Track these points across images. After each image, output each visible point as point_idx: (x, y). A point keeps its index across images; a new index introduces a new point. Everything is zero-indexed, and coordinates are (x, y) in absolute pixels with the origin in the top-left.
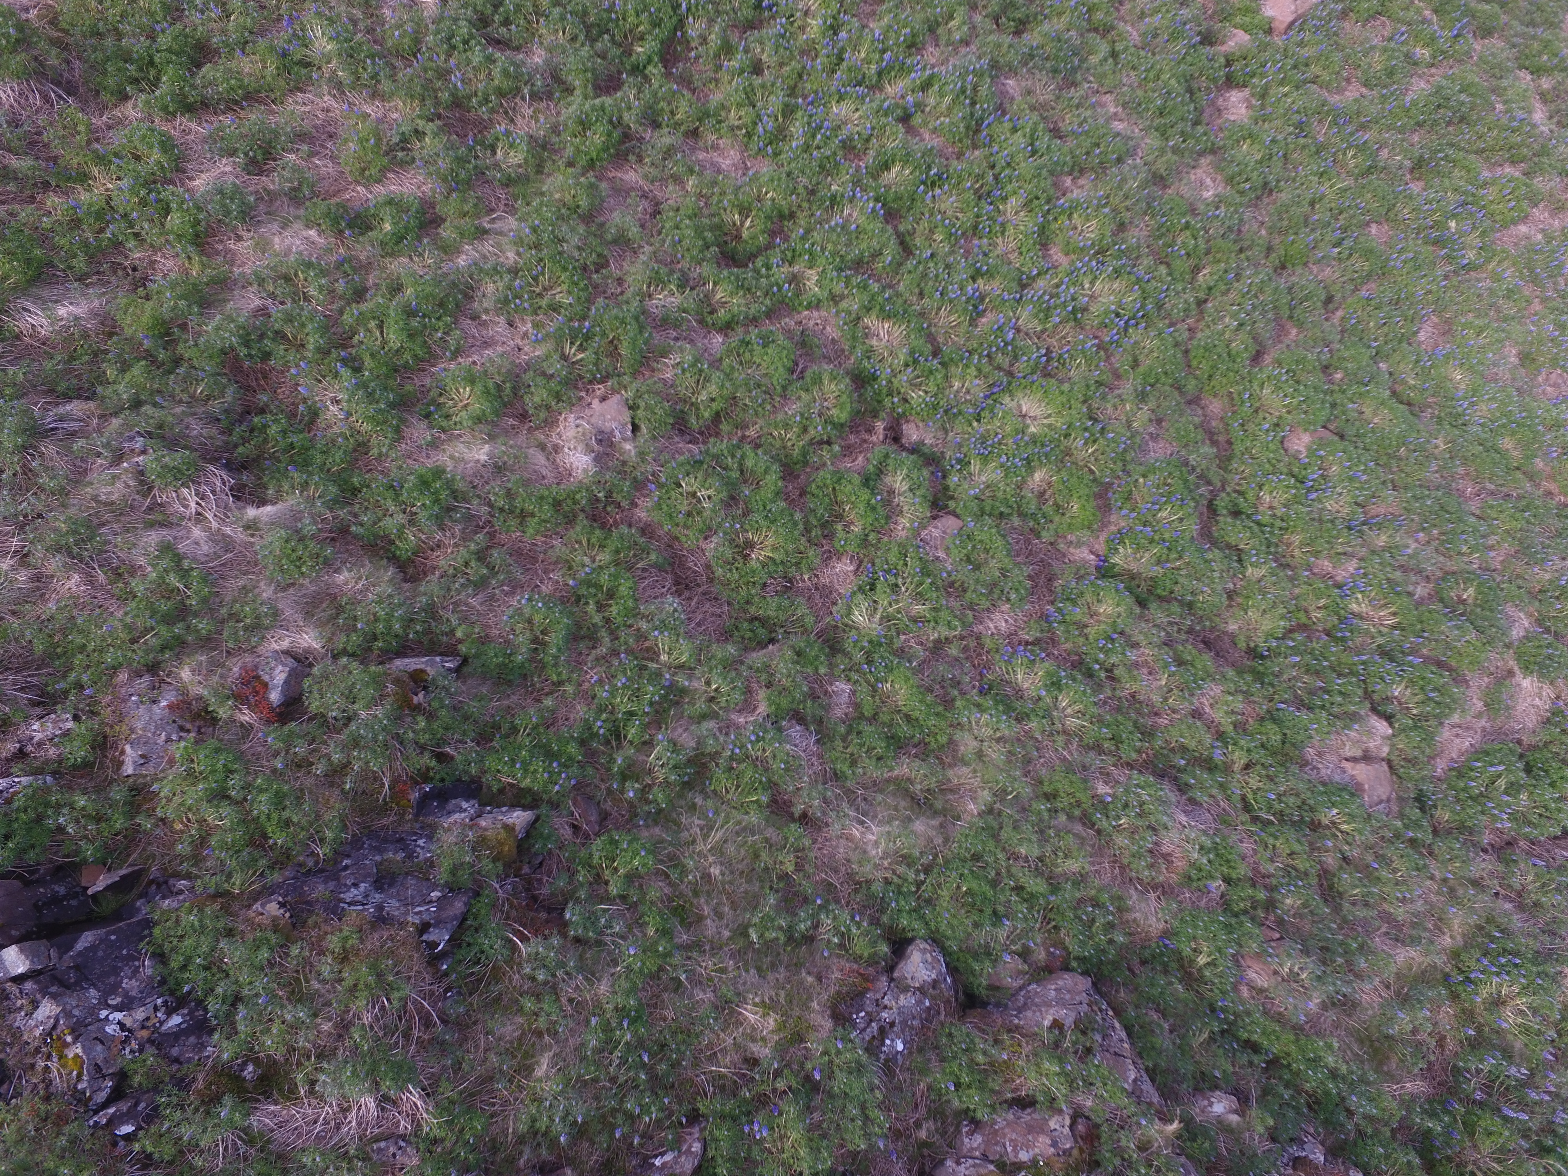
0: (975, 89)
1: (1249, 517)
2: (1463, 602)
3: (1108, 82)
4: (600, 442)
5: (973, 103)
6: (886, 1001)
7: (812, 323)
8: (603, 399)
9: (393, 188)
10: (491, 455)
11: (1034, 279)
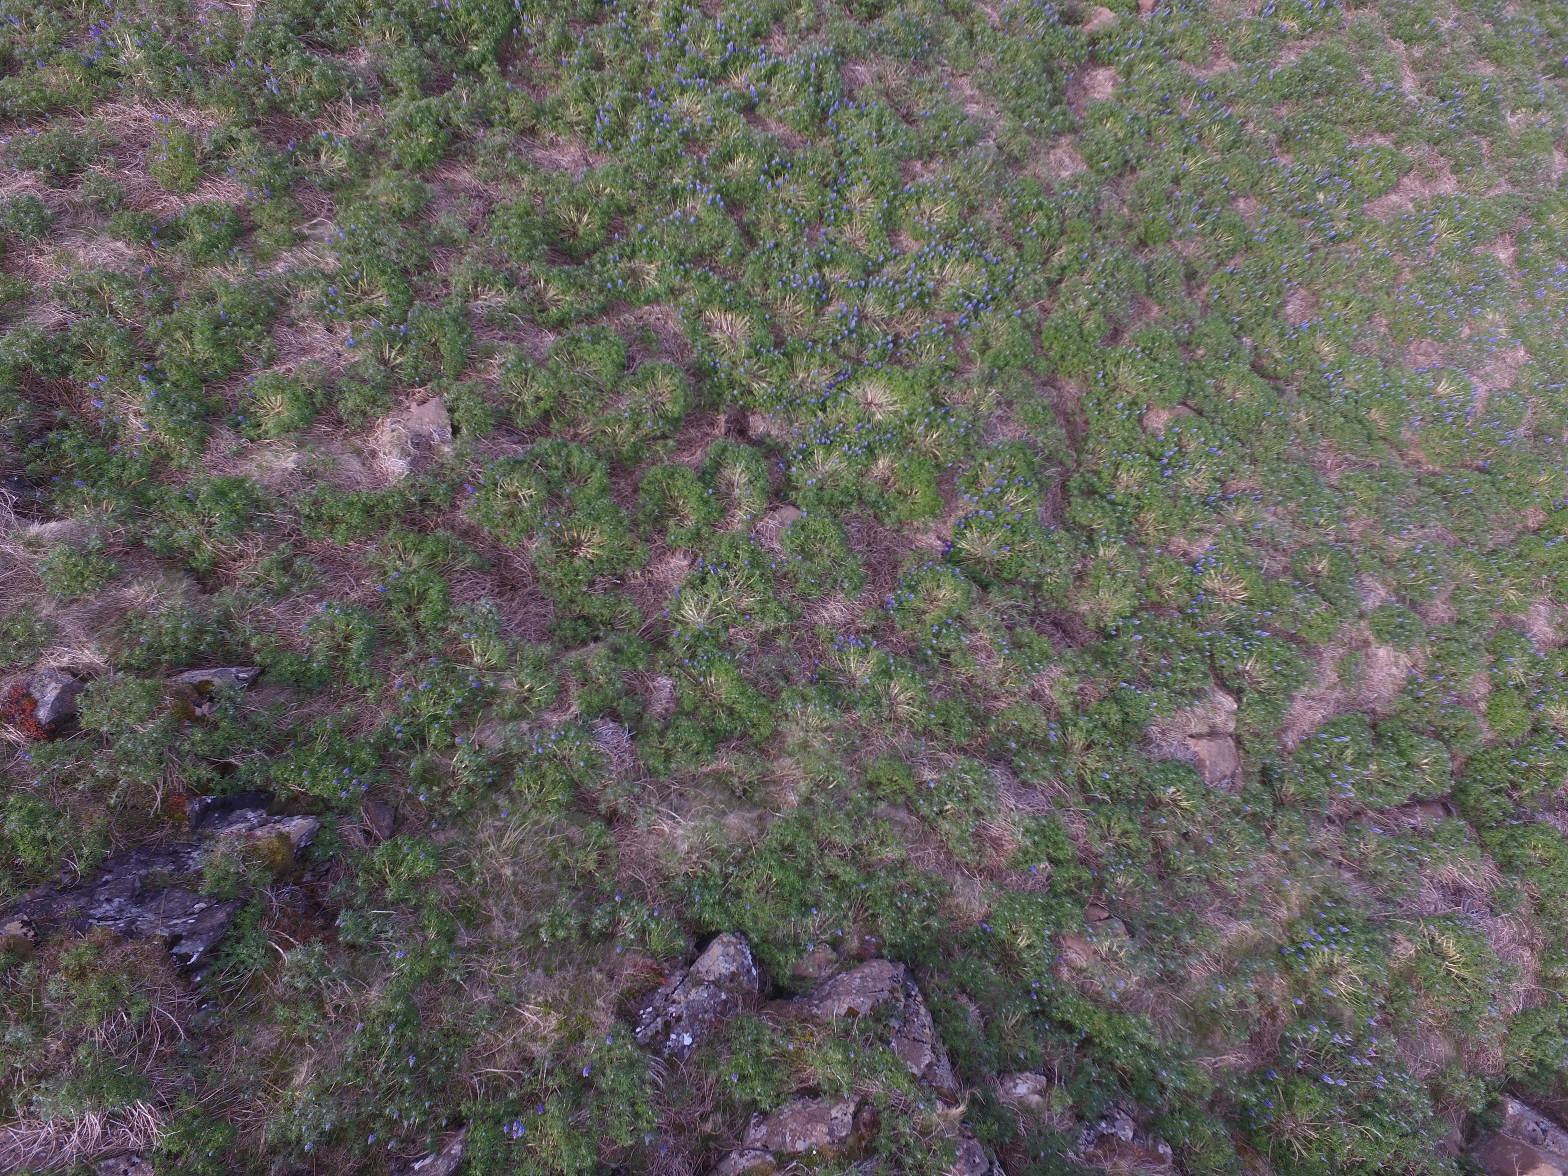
0: (820, 76)
1: (1102, 497)
2: (1317, 574)
3: (962, 65)
4: (417, 445)
5: (819, 90)
6: (675, 996)
7: (653, 318)
8: (423, 402)
9: (209, 196)
10: (298, 464)
11: (882, 265)
